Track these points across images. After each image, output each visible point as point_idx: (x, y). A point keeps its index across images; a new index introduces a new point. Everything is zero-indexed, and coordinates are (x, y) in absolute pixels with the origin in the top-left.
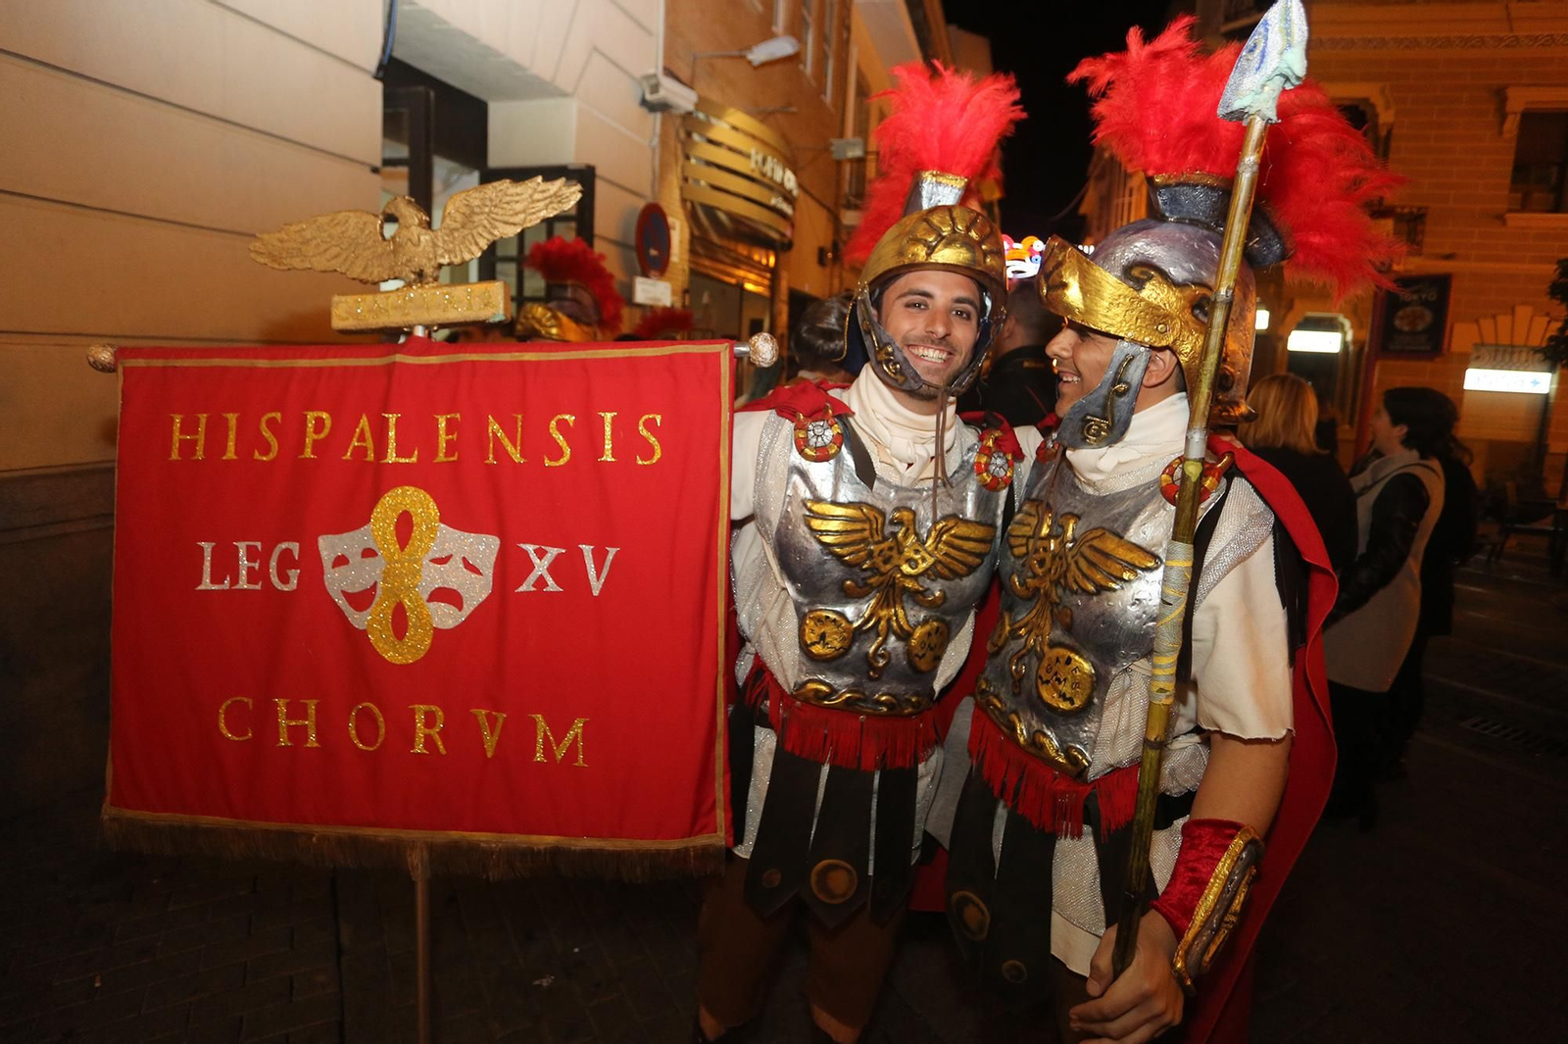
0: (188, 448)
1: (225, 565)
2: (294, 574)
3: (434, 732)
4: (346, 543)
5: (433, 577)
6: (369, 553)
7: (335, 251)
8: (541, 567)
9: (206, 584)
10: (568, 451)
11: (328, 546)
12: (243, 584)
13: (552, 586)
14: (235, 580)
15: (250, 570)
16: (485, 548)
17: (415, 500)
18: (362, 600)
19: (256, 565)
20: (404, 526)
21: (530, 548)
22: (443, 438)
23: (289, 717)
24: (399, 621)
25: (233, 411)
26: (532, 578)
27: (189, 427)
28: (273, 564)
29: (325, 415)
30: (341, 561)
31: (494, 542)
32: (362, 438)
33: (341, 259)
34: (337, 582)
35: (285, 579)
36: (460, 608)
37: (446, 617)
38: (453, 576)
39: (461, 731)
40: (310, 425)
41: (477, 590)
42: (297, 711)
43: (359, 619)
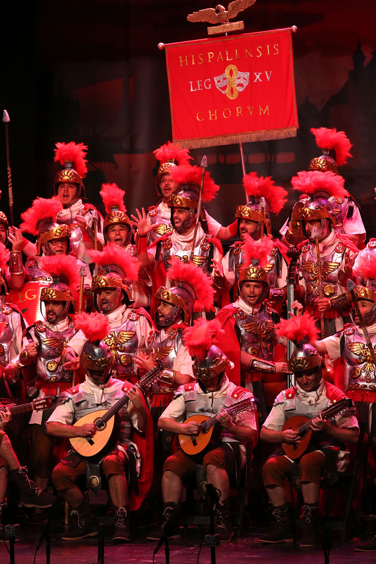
0: (184, 63)
1: (195, 86)
2: (210, 86)
3: (240, 112)
4: (220, 78)
5: (238, 82)
6: (225, 79)
7: (206, 18)
8: (258, 77)
9: (192, 90)
10: (261, 54)
11: (216, 79)
12: (199, 89)
13: (260, 80)
14: (197, 88)
15: (200, 86)
16: (247, 75)
17: (233, 67)
18: (224, 88)
19: (201, 85)
20: (231, 72)
21: (255, 74)
22: (237, 54)
23: (211, 114)
24: (232, 91)
25: (193, 55)
26: (256, 79)
27: (183, 59)
28: (205, 84)
29: (212, 53)
30: (219, 81)
31: (249, 74)
32: (220, 57)
33: (207, 19)
34: (218, 86)
35: (208, 87)
36: (243, 87)
37: (241, 89)
38: (242, 81)
39: (245, 111)
40: (209, 56)
41: (246, 84)
42: (213, 113)
43: (223, 92)
